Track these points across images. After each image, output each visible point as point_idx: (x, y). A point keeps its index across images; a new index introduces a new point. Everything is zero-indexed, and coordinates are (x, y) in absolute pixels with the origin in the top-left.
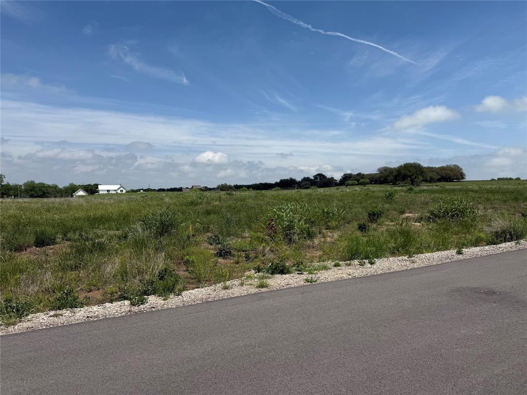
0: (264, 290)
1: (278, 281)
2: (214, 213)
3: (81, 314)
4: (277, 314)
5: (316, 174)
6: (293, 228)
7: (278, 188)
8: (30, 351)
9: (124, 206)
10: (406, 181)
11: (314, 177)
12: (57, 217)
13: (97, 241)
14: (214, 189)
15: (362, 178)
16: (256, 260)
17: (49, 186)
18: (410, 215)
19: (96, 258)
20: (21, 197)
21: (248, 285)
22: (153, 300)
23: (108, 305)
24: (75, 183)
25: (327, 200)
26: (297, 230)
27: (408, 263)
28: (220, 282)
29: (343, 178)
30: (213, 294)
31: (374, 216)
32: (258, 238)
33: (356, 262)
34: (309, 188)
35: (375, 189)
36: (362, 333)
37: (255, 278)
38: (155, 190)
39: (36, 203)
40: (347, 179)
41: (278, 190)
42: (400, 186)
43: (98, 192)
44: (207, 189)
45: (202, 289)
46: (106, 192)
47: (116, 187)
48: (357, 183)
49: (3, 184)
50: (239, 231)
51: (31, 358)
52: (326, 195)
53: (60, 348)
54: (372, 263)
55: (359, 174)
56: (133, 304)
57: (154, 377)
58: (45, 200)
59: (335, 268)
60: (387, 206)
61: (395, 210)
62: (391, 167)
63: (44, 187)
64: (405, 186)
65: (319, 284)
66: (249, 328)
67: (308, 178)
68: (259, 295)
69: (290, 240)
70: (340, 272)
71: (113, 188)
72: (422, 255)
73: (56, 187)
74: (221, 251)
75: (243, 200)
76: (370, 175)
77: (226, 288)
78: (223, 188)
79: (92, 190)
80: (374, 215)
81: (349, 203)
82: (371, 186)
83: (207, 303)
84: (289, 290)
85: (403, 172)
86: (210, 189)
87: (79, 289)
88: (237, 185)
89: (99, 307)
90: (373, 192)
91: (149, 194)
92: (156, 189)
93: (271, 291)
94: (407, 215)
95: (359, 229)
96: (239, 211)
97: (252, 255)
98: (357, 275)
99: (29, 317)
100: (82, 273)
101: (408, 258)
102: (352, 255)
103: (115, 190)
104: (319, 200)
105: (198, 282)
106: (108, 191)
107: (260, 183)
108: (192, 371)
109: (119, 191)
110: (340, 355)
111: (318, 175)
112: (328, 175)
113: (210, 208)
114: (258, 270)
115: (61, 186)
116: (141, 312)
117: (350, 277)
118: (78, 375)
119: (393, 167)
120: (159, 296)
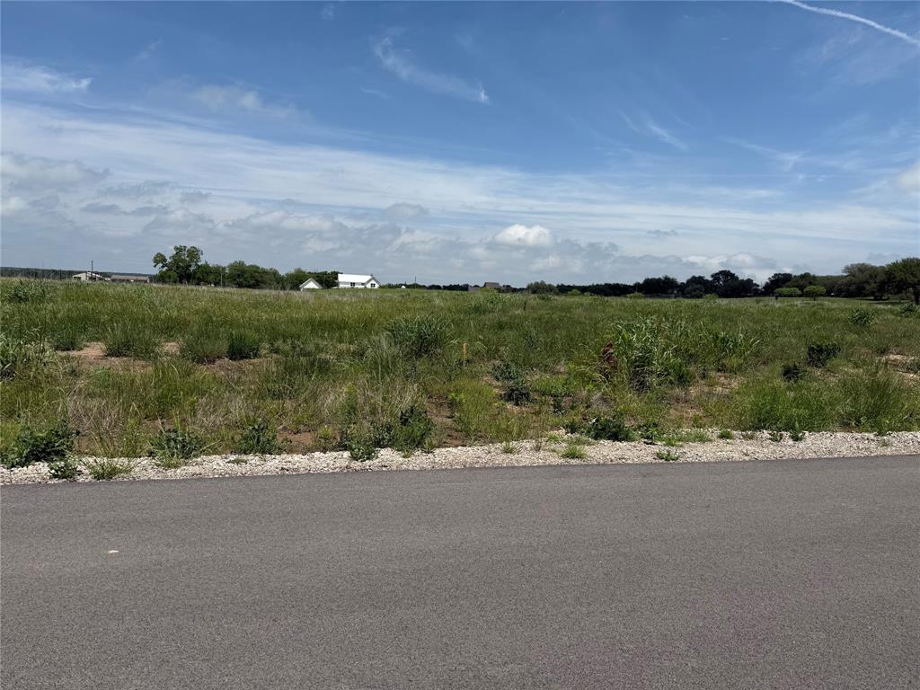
0: (573, 462)
1: (605, 450)
2: (511, 328)
3: (274, 463)
4: (587, 503)
5: (717, 271)
6: (650, 363)
7: (641, 294)
8: (188, 507)
9: (370, 308)
10: (903, 295)
11: (712, 276)
12: (265, 316)
13: (318, 357)
14: (521, 290)
15: (810, 283)
16: (573, 412)
17: (265, 272)
18: (899, 357)
19: (311, 383)
20: (224, 286)
21: (548, 450)
22: (388, 456)
23: (317, 454)
24: (303, 269)
25: (729, 318)
26: (656, 366)
27: (873, 445)
28: (501, 442)
29: (771, 281)
30: (485, 458)
31: (820, 354)
32: (582, 374)
33: (766, 434)
34: (699, 297)
35: (835, 306)
36: (744, 556)
37: (564, 441)
38: (424, 286)
39: (241, 295)
40: (779, 284)
41: (639, 297)
42: (886, 303)
43: (337, 285)
44: (508, 289)
45: (469, 449)
46: (349, 286)
47: (364, 279)
48: (799, 292)
49: (199, 264)
50: (549, 361)
51: (186, 517)
52: (730, 310)
53: (231, 509)
54: (796, 439)
55: (805, 276)
56: (354, 458)
57: (360, 571)
58: (257, 292)
59: (721, 441)
60: (851, 337)
61: (867, 345)
62: (873, 264)
63: (259, 273)
64: (899, 303)
65: (683, 463)
66: (533, 519)
67: (701, 278)
68: (563, 469)
69: (642, 384)
70: (729, 448)
71: (360, 279)
72: (907, 434)
73: (275, 273)
74: (513, 391)
75: (568, 309)
76: (827, 278)
77: (508, 451)
78: (537, 289)
79: (328, 281)
80: (820, 351)
81: (774, 326)
82: (829, 300)
83: (470, 470)
84: (621, 467)
85: (899, 275)
86: (515, 290)
87: (281, 427)
88: (563, 286)
89: (303, 457)
90: (829, 310)
91: (414, 292)
92: (427, 285)
93: (587, 465)
94: (892, 357)
95: (784, 375)
96: (554, 328)
97: (565, 402)
98: (761, 456)
99: (199, 459)
100: (289, 404)
101: (876, 435)
102: (760, 421)
103: (363, 284)
104: (714, 318)
105: (465, 435)
106: (353, 284)
107: (606, 284)
108: (422, 572)
109: (369, 286)
110: (692, 587)
111: (721, 272)
112: (743, 275)
113: (504, 319)
114: (572, 428)
115: (282, 273)
116: (364, 471)
117: (747, 458)
118: (247, 551)
119: (878, 265)
120: (398, 450)
